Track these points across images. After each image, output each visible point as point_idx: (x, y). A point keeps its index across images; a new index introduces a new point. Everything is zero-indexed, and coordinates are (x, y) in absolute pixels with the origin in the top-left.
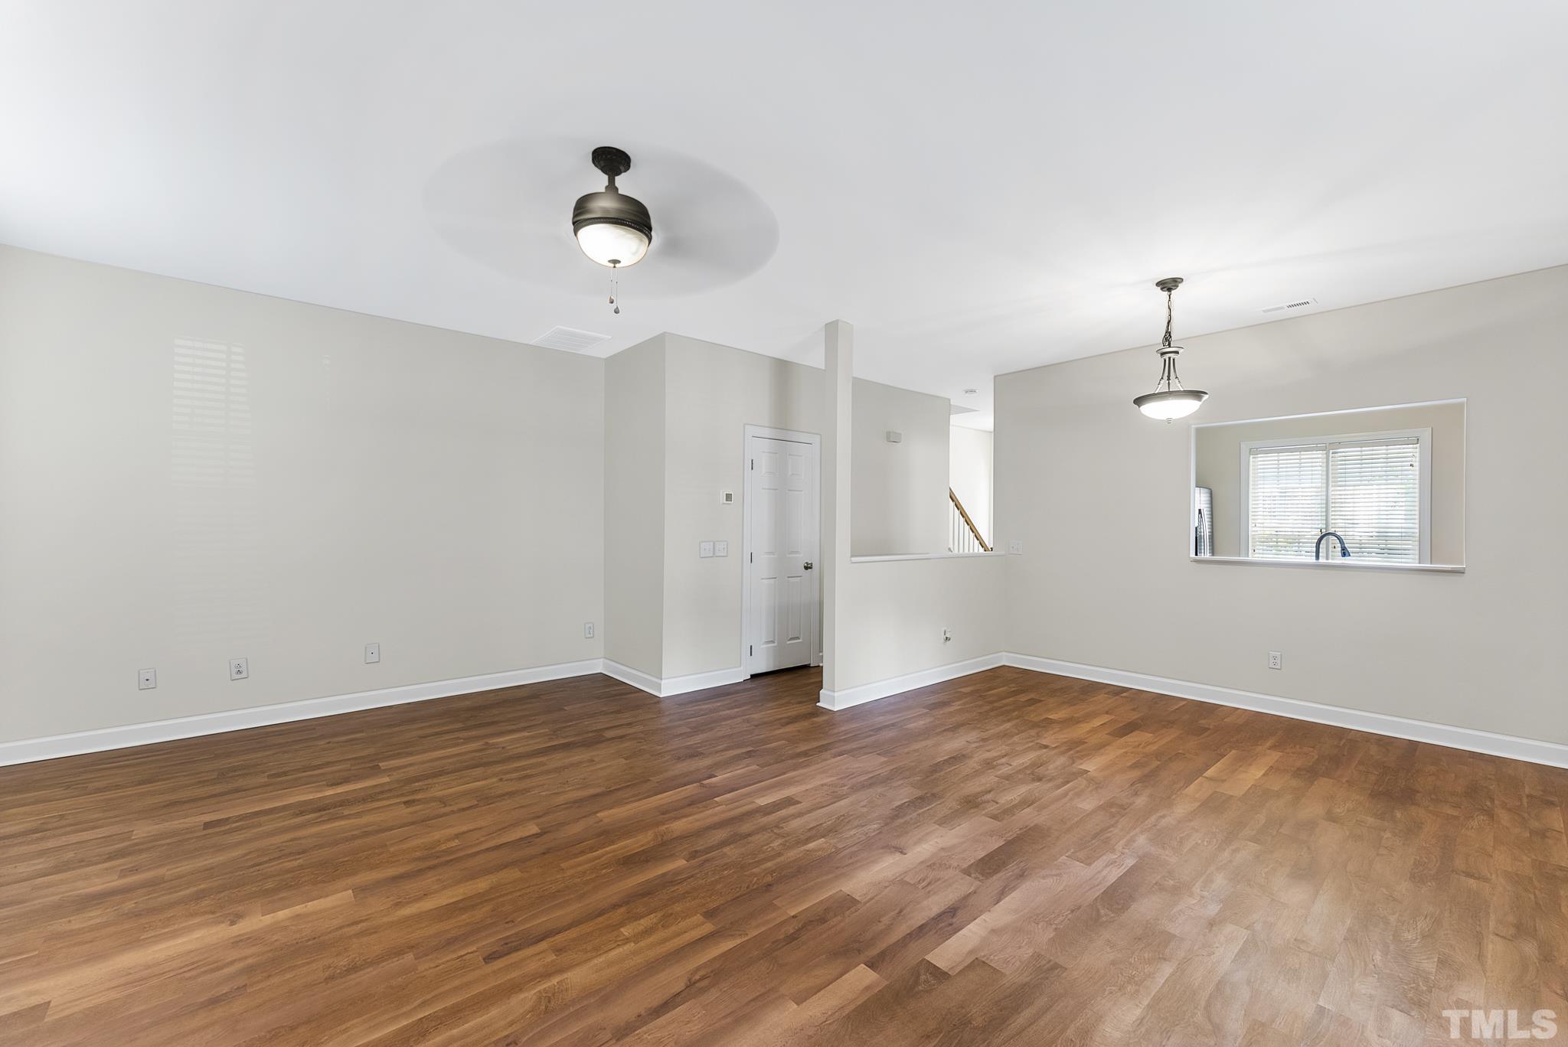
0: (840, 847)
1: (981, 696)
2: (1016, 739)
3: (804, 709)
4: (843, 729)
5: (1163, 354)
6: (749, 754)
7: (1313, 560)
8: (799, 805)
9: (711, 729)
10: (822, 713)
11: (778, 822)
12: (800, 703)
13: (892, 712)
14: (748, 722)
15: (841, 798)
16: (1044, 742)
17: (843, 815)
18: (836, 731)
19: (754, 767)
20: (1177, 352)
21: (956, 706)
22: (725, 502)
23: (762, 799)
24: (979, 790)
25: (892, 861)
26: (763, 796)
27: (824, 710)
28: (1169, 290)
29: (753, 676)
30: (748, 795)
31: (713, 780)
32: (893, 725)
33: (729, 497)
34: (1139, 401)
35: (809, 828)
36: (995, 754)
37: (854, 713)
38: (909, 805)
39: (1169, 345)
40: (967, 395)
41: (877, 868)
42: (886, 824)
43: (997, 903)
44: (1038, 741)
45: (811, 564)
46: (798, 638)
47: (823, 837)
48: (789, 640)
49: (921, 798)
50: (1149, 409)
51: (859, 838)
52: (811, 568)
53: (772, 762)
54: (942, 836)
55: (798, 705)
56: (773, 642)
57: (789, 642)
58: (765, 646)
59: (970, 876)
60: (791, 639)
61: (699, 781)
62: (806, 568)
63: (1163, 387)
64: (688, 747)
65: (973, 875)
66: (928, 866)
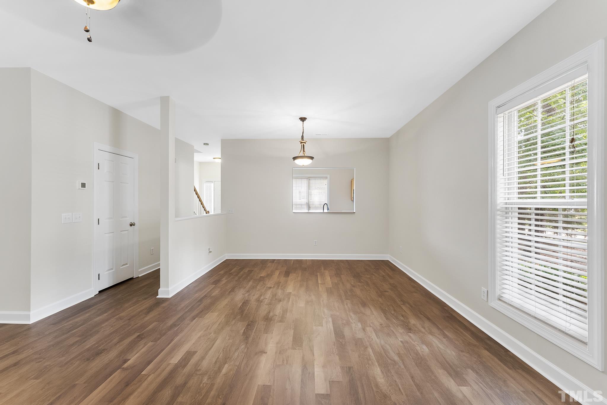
0: (238, 364)
1: (230, 274)
2: (258, 287)
3: (149, 302)
4: (183, 305)
5: (301, 143)
6: (140, 338)
7: (322, 211)
8: (197, 353)
9: (97, 332)
10: (163, 301)
11: (195, 367)
12: (145, 299)
13: (200, 290)
14: (121, 319)
15: (215, 340)
16: (269, 286)
17: (224, 348)
18: (180, 308)
19: (150, 344)
20: (305, 143)
21: (224, 281)
22: (81, 188)
23: (173, 359)
24: (266, 312)
25: (265, 359)
26: (172, 358)
27: (163, 299)
28: (303, 121)
29: (100, 292)
30: (162, 361)
31: (129, 363)
32: (205, 296)
33: (83, 185)
34: (294, 158)
35: (214, 362)
36: (258, 296)
37: (181, 296)
38: (247, 330)
39: (303, 140)
40: (204, 145)
41: (262, 365)
42: (247, 343)
43: (314, 356)
44: (266, 286)
45: (134, 223)
46: (127, 264)
47: (225, 363)
48: (121, 266)
49: (248, 325)
50: (297, 161)
51: (242, 356)
52: (134, 225)
53: (159, 336)
54: (272, 338)
55: (145, 301)
56: (112, 269)
57: (121, 268)
58: (107, 272)
59: (296, 349)
60: (123, 265)
61: (119, 367)
62: (131, 225)
63: (301, 154)
64: (88, 350)
65: (297, 348)
66: (279, 354)
